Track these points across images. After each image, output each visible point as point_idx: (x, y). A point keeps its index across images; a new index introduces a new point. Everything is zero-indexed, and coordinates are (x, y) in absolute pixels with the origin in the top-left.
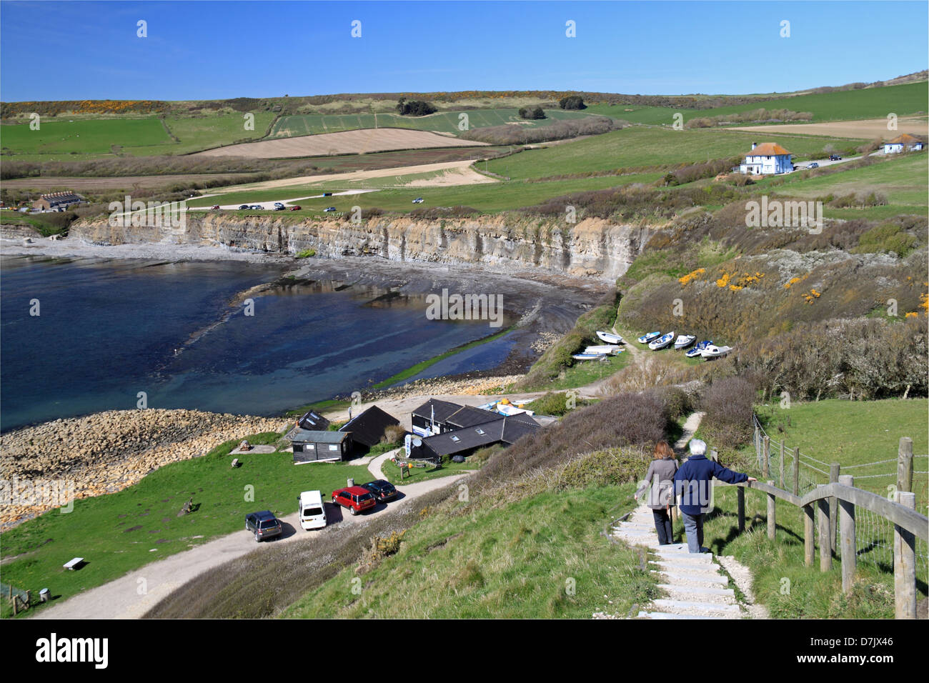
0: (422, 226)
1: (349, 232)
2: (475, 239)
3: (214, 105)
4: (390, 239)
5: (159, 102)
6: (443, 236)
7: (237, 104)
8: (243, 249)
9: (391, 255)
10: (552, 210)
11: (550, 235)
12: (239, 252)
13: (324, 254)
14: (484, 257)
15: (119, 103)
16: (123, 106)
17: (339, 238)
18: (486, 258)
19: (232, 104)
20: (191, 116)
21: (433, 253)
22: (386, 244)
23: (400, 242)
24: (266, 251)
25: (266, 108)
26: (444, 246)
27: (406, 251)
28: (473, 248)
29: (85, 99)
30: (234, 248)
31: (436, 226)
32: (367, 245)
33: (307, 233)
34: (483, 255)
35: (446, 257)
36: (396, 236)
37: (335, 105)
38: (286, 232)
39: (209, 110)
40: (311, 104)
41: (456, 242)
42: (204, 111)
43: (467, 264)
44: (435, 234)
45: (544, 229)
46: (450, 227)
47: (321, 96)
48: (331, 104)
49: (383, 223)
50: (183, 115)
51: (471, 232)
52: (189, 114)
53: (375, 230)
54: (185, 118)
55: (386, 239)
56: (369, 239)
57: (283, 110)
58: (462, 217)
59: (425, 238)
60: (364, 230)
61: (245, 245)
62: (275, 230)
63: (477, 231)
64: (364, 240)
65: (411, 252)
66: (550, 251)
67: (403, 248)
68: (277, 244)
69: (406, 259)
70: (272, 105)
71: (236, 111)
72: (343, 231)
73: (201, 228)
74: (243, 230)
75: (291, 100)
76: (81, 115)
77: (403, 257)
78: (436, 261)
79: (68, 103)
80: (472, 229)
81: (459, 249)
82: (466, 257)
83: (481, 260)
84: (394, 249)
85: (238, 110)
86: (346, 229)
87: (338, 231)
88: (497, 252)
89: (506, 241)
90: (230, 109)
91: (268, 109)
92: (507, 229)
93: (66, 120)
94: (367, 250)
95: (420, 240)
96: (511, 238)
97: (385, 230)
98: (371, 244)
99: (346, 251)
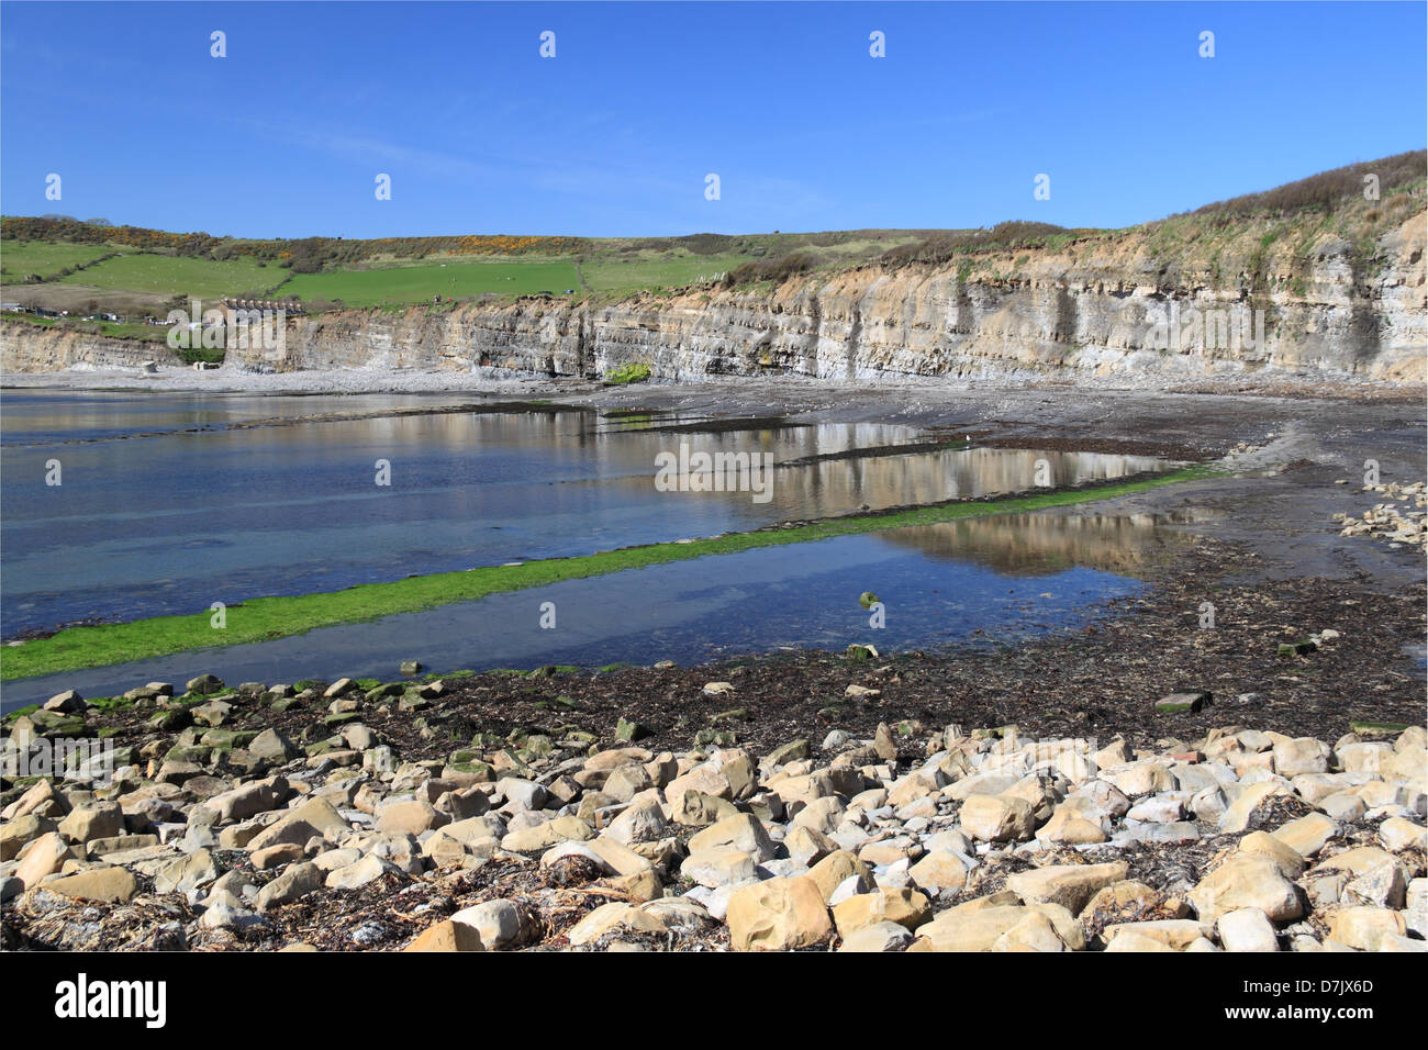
0: (908, 282)
1: (728, 313)
2: (1056, 302)
3: (660, 245)
4: (823, 324)
5: (576, 239)
6: (963, 301)
7: (695, 243)
8: (507, 370)
9: (822, 366)
10: (1309, 195)
11: (1303, 263)
12: (497, 378)
13: (667, 371)
14: (1077, 354)
15: (517, 239)
16: (521, 245)
17: (702, 329)
18: (1087, 356)
19: (688, 243)
20: (622, 260)
21: (929, 352)
22: (815, 338)
23: (848, 329)
24: (553, 374)
25: (741, 249)
26: (963, 329)
27: (860, 350)
28: (1048, 330)
29: (469, 233)
30: (488, 368)
31: (945, 276)
32: (767, 344)
33: (635, 323)
34: (1078, 347)
35: (967, 359)
36: (838, 312)
37: (854, 247)
38: (592, 324)
39: (652, 252)
40: (817, 244)
41: (1000, 317)
42: (643, 253)
43: (1027, 376)
44: (940, 296)
45: (1282, 248)
46: (982, 275)
47: (830, 233)
48: (845, 245)
49: (812, 285)
50: (610, 259)
51: (1045, 284)
52: (620, 257)
53: (789, 305)
54: (612, 263)
55: (815, 328)
56: (774, 330)
57: (768, 253)
58: (1020, 246)
59: (914, 312)
60: (765, 308)
61: (511, 361)
62: (575, 321)
63: (1062, 279)
64: (763, 334)
65: (873, 353)
66: (1304, 319)
67: (853, 342)
68: (574, 355)
69: (858, 371)
70: (751, 244)
71: (693, 254)
72: (715, 310)
73: (441, 335)
74: (508, 326)
75: (783, 238)
76: (459, 258)
77: (851, 367)
78: (937, 371)
79: (443, 239)
80: (1048, 276)
81: (1005, 336)
82: (1025, 356)
83: (1070, 361)
84: (830, 346)
85: (697, 253)
86: (722, 305)
87: (701, 313)
88: (1120, 336)
89: (1148, 303)
90: (684, 251)
91: (745, 251)
92: (1155, 265)
93: (436, 264)
94: (769, 358)
95: (898, 318)
96: (1168, 290)
97: (814, 301)
98: (777, 342)
99: (717, 363)
